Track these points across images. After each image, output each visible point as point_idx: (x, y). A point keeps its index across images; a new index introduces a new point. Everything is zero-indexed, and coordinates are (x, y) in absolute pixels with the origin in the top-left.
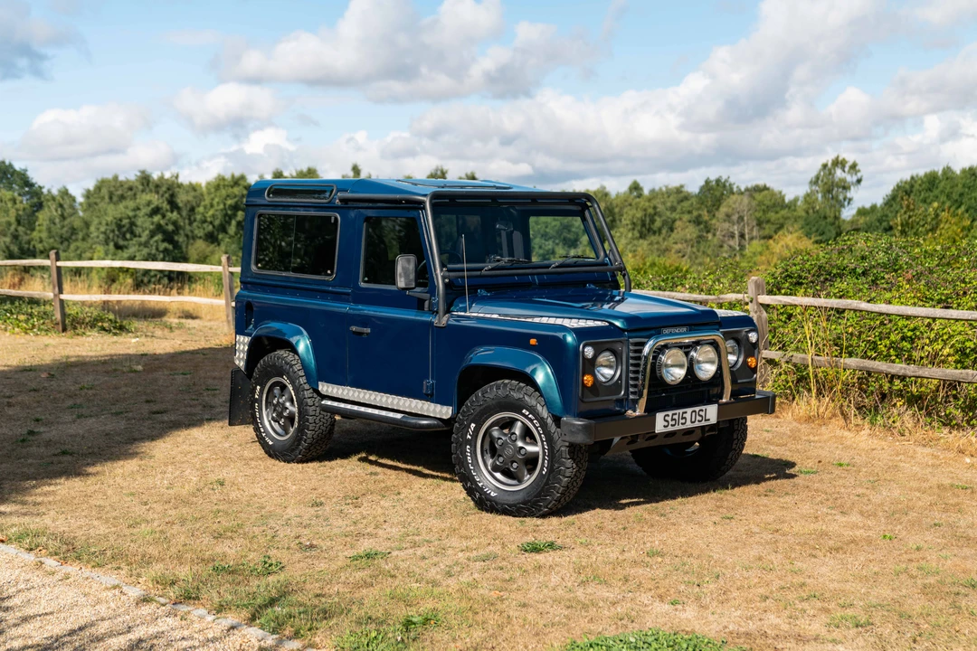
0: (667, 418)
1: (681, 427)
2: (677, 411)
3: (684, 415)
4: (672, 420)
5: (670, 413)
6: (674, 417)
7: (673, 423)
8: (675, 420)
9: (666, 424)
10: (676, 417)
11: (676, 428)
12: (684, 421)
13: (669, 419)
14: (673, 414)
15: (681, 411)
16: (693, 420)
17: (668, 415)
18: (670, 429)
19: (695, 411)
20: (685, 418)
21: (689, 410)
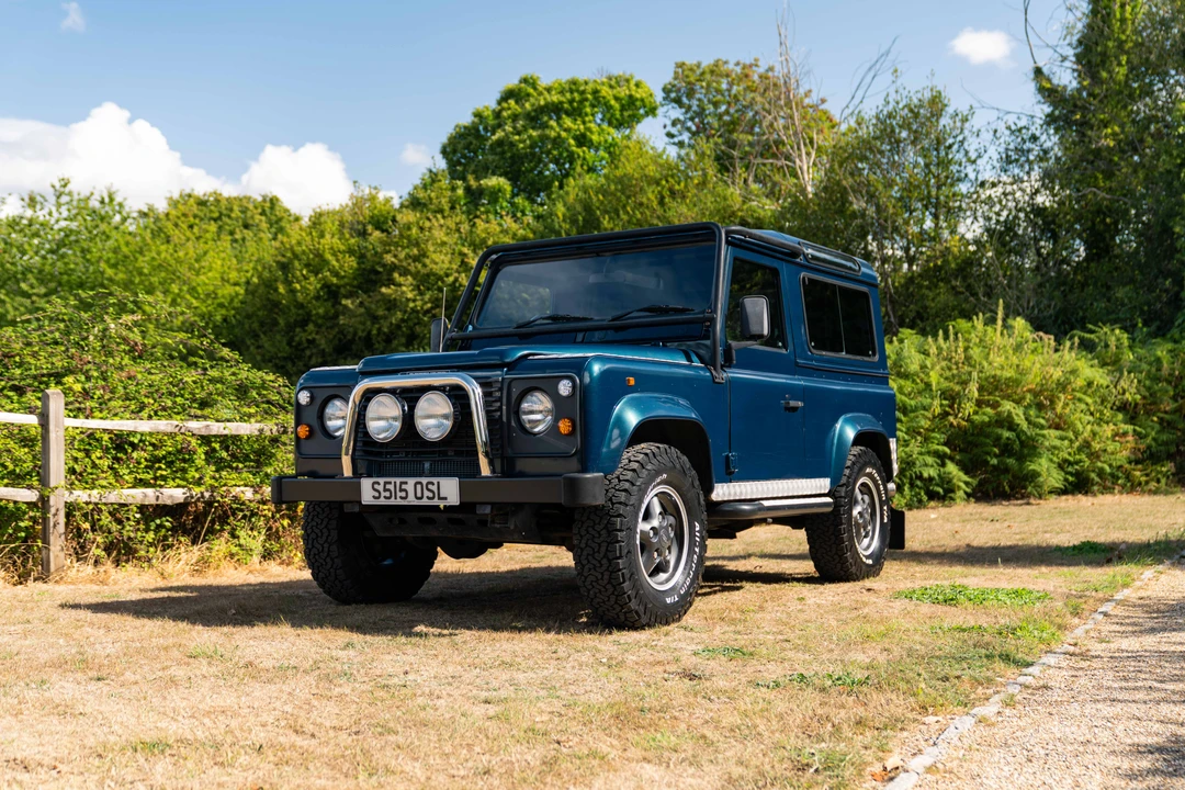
0: (376, 486)
1: (399, 502)
2: (392, 480)
3: (404, 487)
4: (385, 490)
5: (382, 481)
6: (388, 487)
7: (387, 494)
8: (389, 490)
9: (377, 495)
10: (391, 487)
11: (392, 502)
12: (403, 494)
13: (381, 488)
14: (386, 483)
15: (398, 480)
16: (419, 495)
17: (378, 483)
18: (382, 501)
19: (420, 483)
20: (405, 491)
21: (411, 481)
